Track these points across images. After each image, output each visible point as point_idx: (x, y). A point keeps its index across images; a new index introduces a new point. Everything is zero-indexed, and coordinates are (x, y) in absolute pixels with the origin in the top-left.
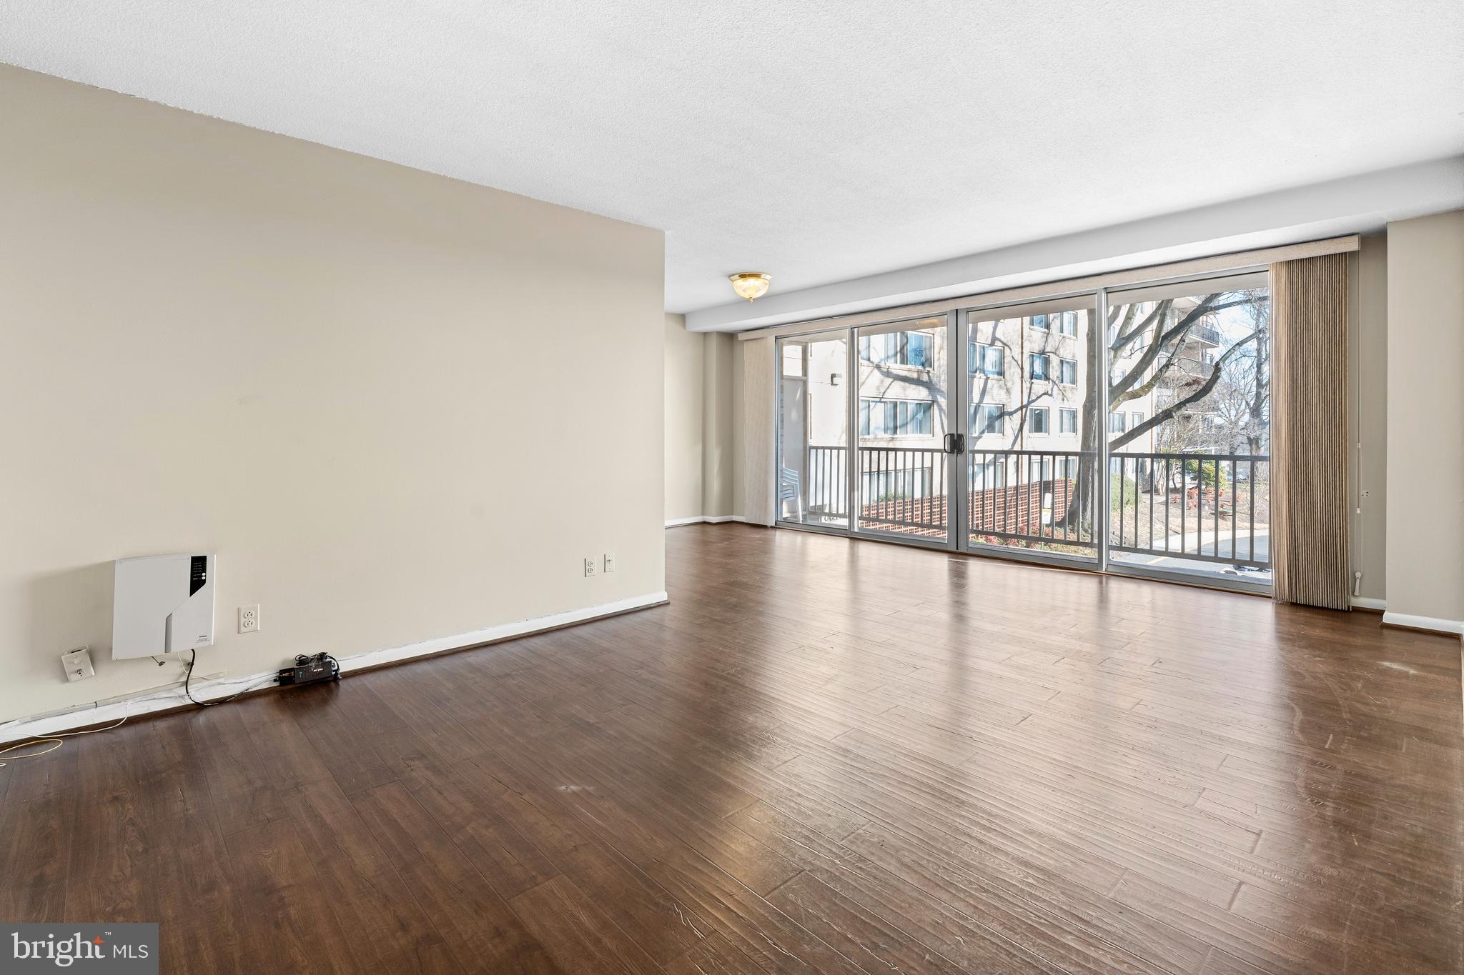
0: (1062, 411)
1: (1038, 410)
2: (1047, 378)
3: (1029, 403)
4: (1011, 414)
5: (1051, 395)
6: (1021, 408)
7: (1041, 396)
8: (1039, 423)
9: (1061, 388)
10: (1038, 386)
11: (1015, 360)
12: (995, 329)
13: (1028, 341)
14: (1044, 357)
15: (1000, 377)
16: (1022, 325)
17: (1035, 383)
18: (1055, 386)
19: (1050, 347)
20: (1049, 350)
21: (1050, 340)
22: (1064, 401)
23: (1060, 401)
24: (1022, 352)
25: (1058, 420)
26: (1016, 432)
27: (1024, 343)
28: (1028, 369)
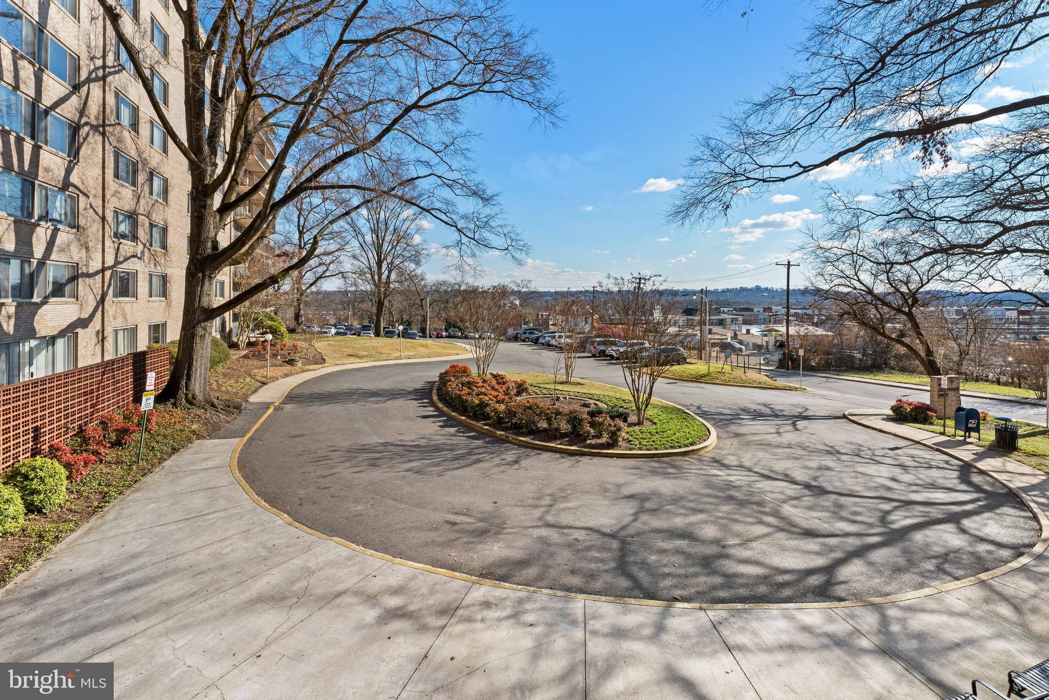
0: (151, 275)
1: (123, 272)
2: (135, 238)
3: (117, 263)
4: (90, 276)
5: (139, 259)
6: (103, 270)
7: (128, 258)
8: (125, 287)
9: (153, 253)
10: (126, 247)
11: (97, 213)
12: (69, 171)
13: (113, 195)
14: (132, 216)
15: (74, 230)
16: (104, 173)
17: (121, 243)
18: (146, 250)
19: (142, 208)
20: (141, 211)
21: (142, 201)
22: (155, 265)
23: (152, 266)
24: (104, 206)
25: (147, 285)
26: (99, 297)
27: (108, 196)
28: (112, 226)
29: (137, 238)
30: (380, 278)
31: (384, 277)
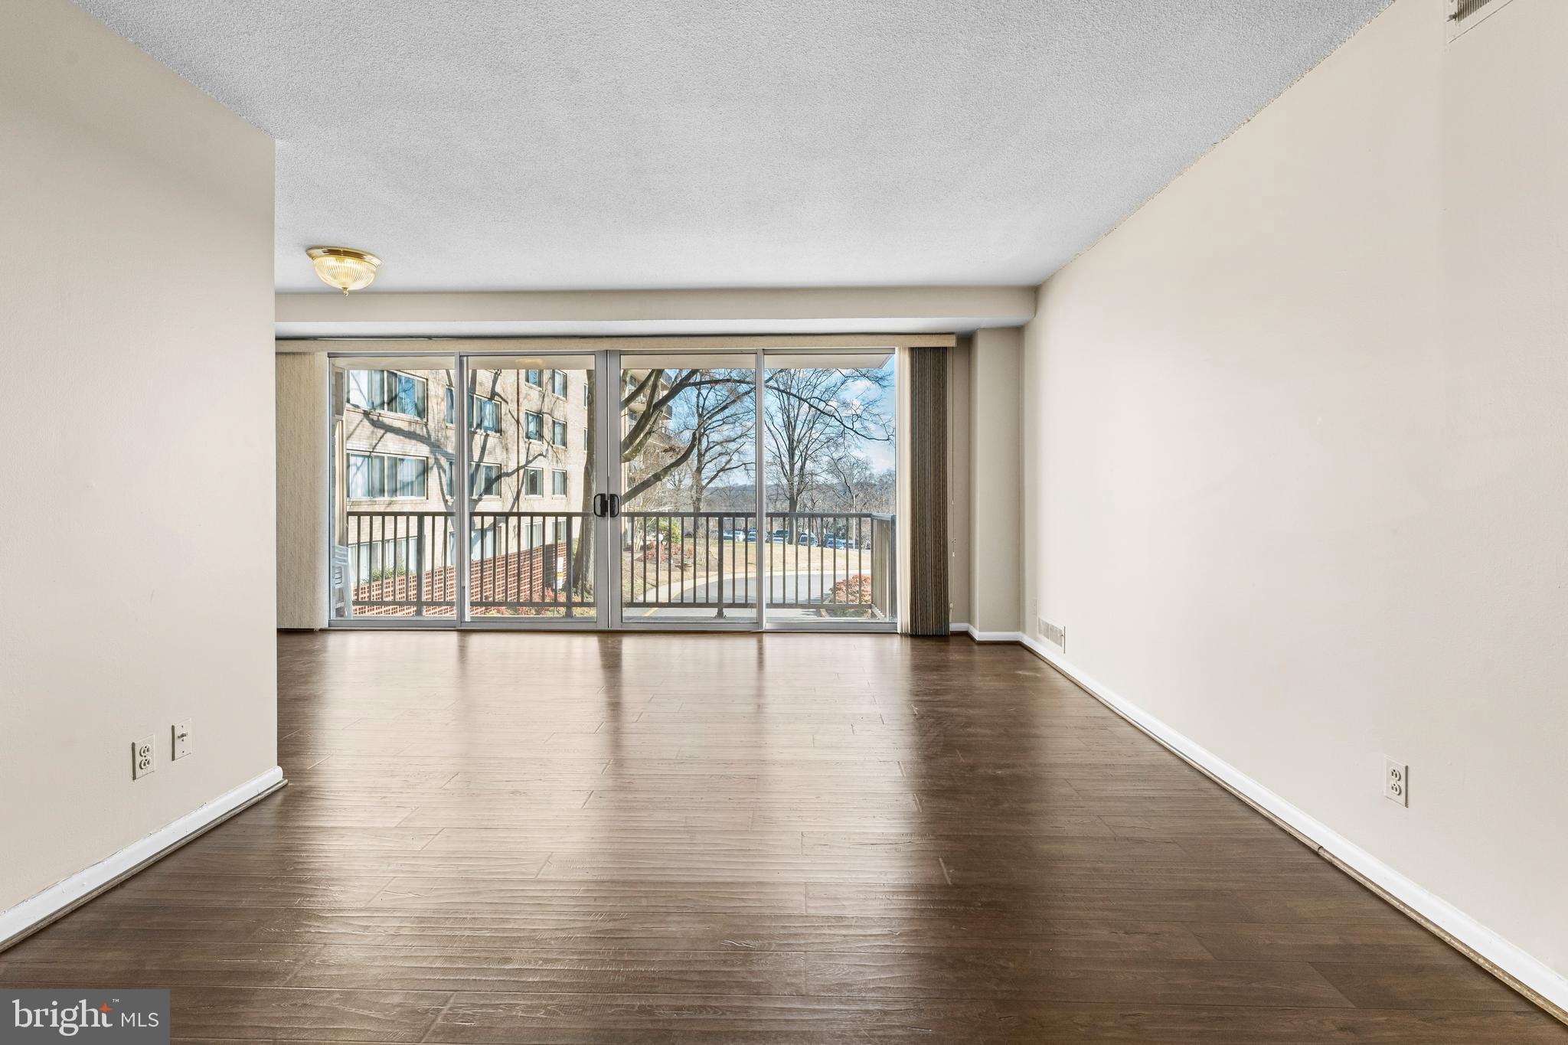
0: (554, 472)
1: (533, 471)
2: (541, 437)
3: (528, 462)
4: (508, 475)
5: (545, 457)
6: (518, 470)
7: (536, 457)
8: (534, 484)
9: (555, 450)
10: (535, 446)
11: (513, 417)
12: (495, 382)
13: (525, 398)
14: (539, 417)
15: (498, 434)
16: (518, 379)
17: (530, 443)
18: (550, 447)
19: (546, 407)
20: (545, 410)
21: (546, 399)
22: (557, 462)
23: (555, 463)
24: (518, 410)
25: (551, 482)
26: (515, 495)
27: (521, 400)
28: (524, 428)
29: (543, 437)
30: (792, 470)
31: (798, 465)
